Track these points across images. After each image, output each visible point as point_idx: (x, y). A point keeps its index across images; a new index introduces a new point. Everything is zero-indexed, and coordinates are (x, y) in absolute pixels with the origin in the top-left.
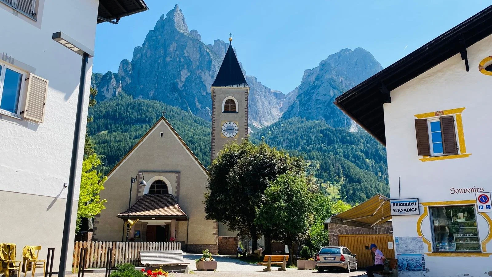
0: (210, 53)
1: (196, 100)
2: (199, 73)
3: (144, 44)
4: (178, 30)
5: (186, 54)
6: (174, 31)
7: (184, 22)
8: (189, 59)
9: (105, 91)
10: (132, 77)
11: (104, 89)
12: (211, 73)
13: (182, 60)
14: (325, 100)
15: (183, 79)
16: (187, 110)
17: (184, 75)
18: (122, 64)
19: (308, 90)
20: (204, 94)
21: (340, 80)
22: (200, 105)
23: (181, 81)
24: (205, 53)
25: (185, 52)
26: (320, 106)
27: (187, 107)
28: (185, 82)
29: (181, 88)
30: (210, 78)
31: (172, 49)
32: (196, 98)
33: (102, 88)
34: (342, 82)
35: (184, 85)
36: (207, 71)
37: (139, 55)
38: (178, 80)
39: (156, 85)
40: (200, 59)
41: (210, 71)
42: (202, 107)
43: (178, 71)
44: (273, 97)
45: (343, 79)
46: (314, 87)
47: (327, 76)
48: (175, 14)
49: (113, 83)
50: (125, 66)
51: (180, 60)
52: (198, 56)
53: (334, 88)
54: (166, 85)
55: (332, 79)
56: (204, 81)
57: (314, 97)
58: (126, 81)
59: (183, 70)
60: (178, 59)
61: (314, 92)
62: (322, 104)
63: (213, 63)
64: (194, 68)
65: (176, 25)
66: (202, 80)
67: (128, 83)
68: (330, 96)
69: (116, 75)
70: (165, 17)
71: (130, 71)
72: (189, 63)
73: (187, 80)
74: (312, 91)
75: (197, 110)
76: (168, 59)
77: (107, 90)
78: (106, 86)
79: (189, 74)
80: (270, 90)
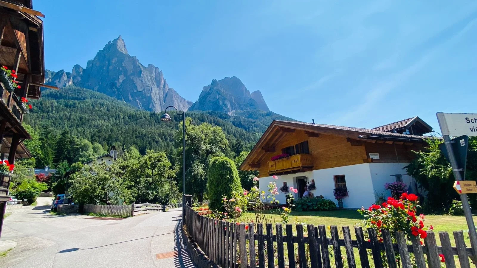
0: (140, 66)
1: (129, 95)
2: (132, 78)
3: (95, 58)
4: (119, 50)
5: (124, 65)
6: (116, 50)
7: (125, 47)
8: (126, 69)
9: (58, 83)
10: (82, 76)
11: (57, 81)
12: (141, 78)
13: (121, 69)
14: (214, 101)
15: (121, 81)
16: (121, 100)
17: (121, 78)
18: (75, 67)
19: (204, 96)
20: (136, 91)
21: (223, 91)
22: (132, 98)
23: (119, 82)
24: (137, 66)
25: (123, 64)
26: (211, 104)
27: (121, 98)
28: (122, 83)
29: (119, 86)
30: (140, 82)
31: (114, 62)
32: (129, 93)
33: (55, 80)
34: (224, 92)
35: (121, 85)
36: (138, 77)
37: (91, 65)
38: (117, 81)
39: (100, 83)
40: (134, 69)
41: (140, 77)
42: (133, 100)
43: (117, 75)
44: (187, 104)
45: (225, 91)
46: (208, 94)
47: (215, 88)
48: (118, 41)
49: (65, 78)
50: (77, 69)
51: (119, 68)
52: (132, 68)
53: (219, 94)
54: (107, 84)
55: (218, 89)
56: (135, 83)
57: (208, 99)
58: (77, 79)
59: (121, 76)
60: (117, 68)
61: (207, 97)
62: (212, 103)
63: (142, 73)
64: (129, 74)
65: (118, 47)
66: (134, 83)
67: (78, 81)
68: (217, 99)
69: (68, 74)
70: (112, 42)
71: (81, 72)
72: (125, 71)
73: (123, 81)
74: (207, 96)
75: (130, 101)
76: (111, 67)
77: (59, 82)
78: (59, 79)
79: (125, 78)
80: (185, 100)
